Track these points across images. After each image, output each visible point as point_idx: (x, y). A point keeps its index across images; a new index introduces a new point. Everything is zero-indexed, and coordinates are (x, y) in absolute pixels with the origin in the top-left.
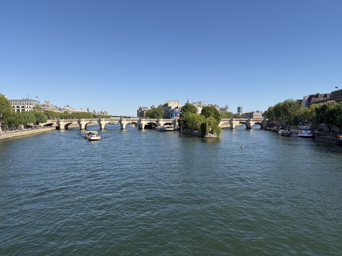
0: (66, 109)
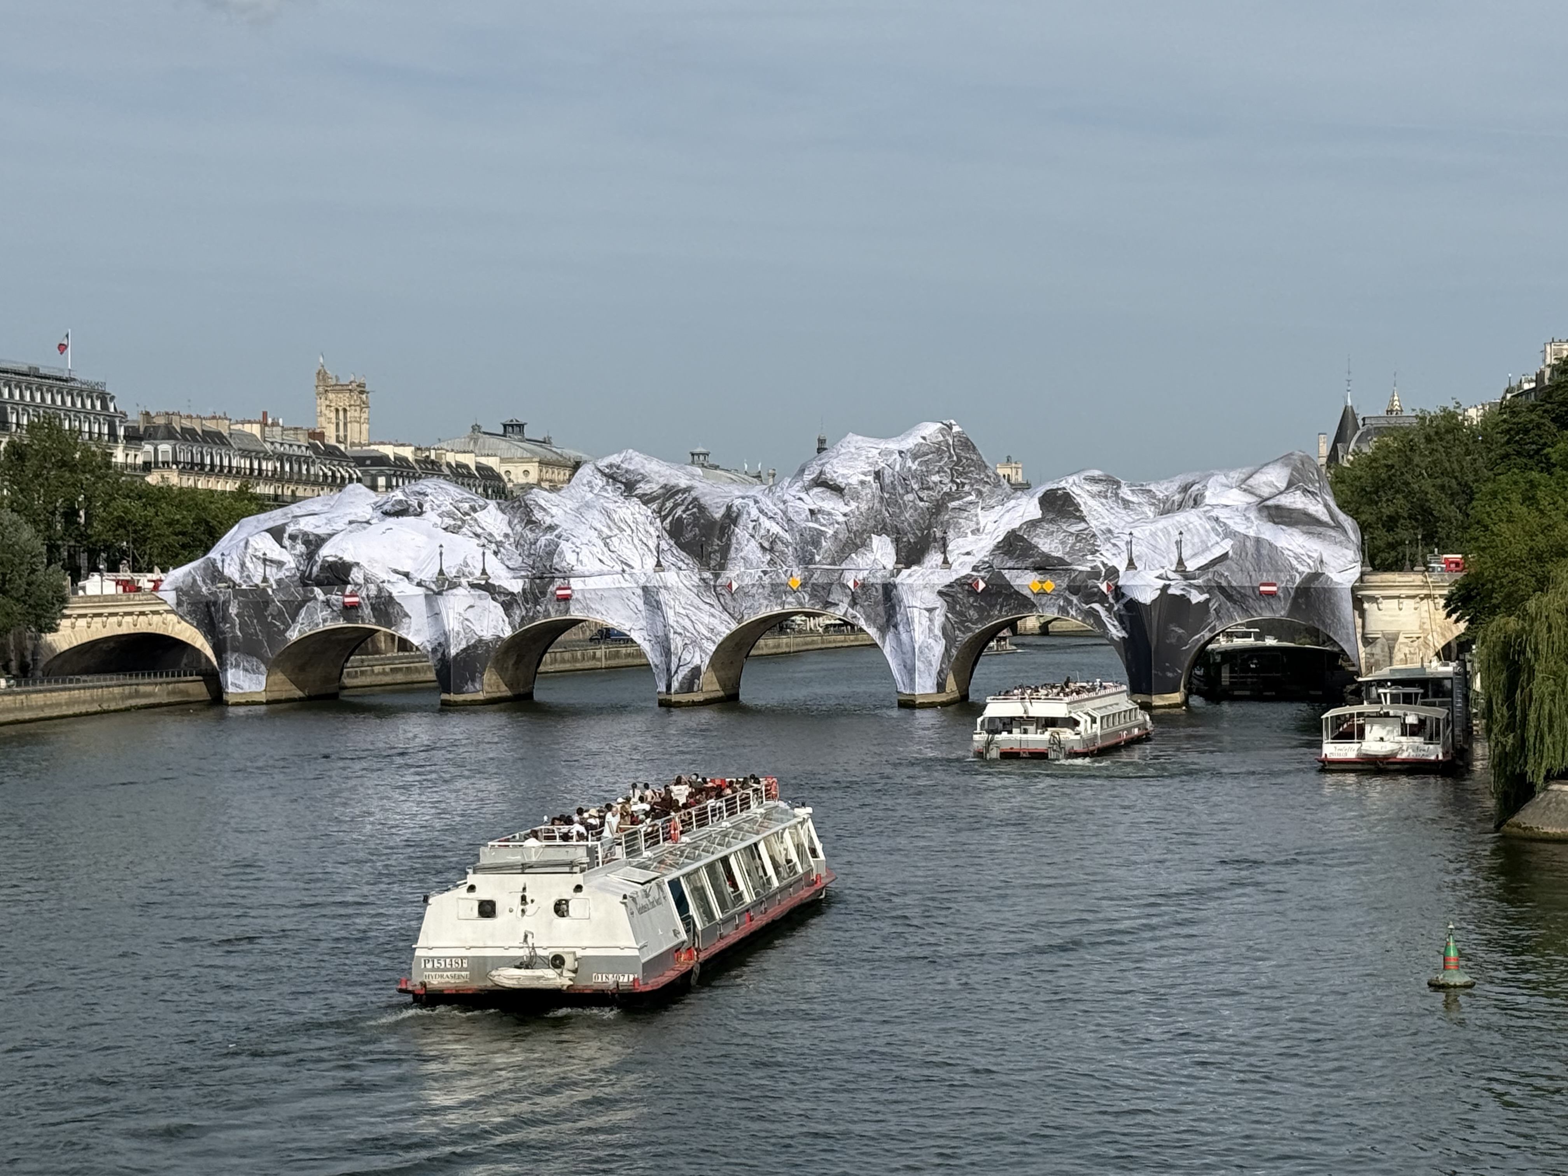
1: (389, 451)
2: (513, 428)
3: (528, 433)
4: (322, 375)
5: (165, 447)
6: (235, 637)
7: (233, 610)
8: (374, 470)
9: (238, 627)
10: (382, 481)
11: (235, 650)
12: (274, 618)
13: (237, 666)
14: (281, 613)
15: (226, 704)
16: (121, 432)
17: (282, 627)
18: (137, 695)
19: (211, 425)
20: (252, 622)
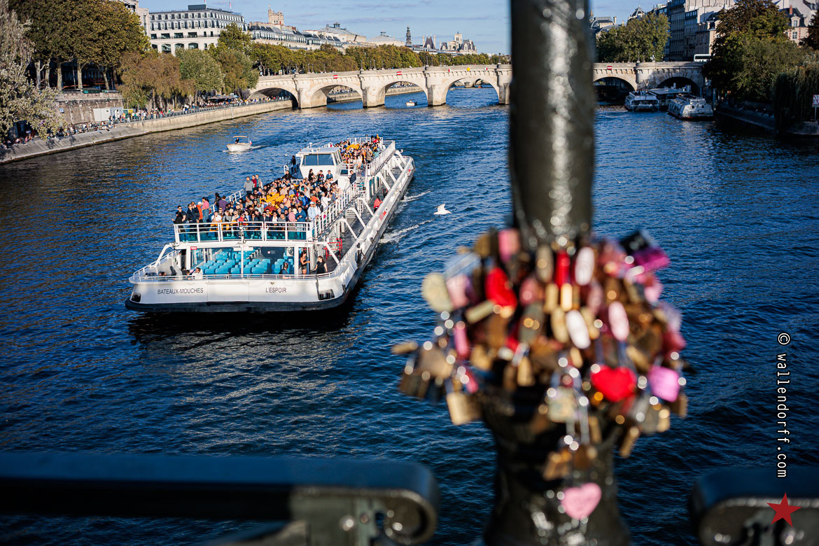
0: (329, 38)
1: (312, 33)
2: (337, 25)
3: (341, 27)
4: (269, 11)
5: (257, 32)
8: (308, 38)
10: (310, 42)
15: (300, 109)
16: (246, 28)
18: (277, 106)
19: (268, 26)
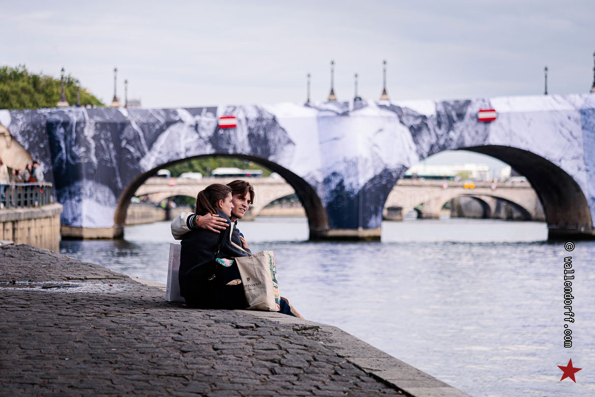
6: (90, 164)
7: (89, 132)
9: (93, 151)
11: (90, 177)
12: (129, 142)
13: (91, 196)
14: (137, 138)
17: (138, 154)
20: (108, 146)
